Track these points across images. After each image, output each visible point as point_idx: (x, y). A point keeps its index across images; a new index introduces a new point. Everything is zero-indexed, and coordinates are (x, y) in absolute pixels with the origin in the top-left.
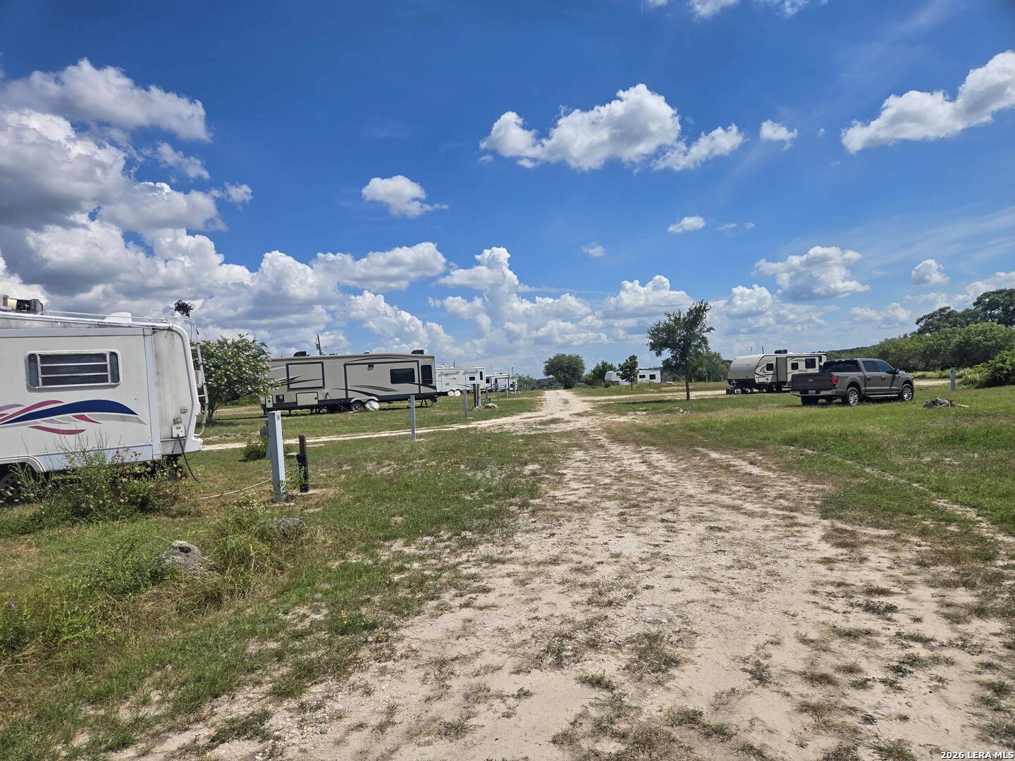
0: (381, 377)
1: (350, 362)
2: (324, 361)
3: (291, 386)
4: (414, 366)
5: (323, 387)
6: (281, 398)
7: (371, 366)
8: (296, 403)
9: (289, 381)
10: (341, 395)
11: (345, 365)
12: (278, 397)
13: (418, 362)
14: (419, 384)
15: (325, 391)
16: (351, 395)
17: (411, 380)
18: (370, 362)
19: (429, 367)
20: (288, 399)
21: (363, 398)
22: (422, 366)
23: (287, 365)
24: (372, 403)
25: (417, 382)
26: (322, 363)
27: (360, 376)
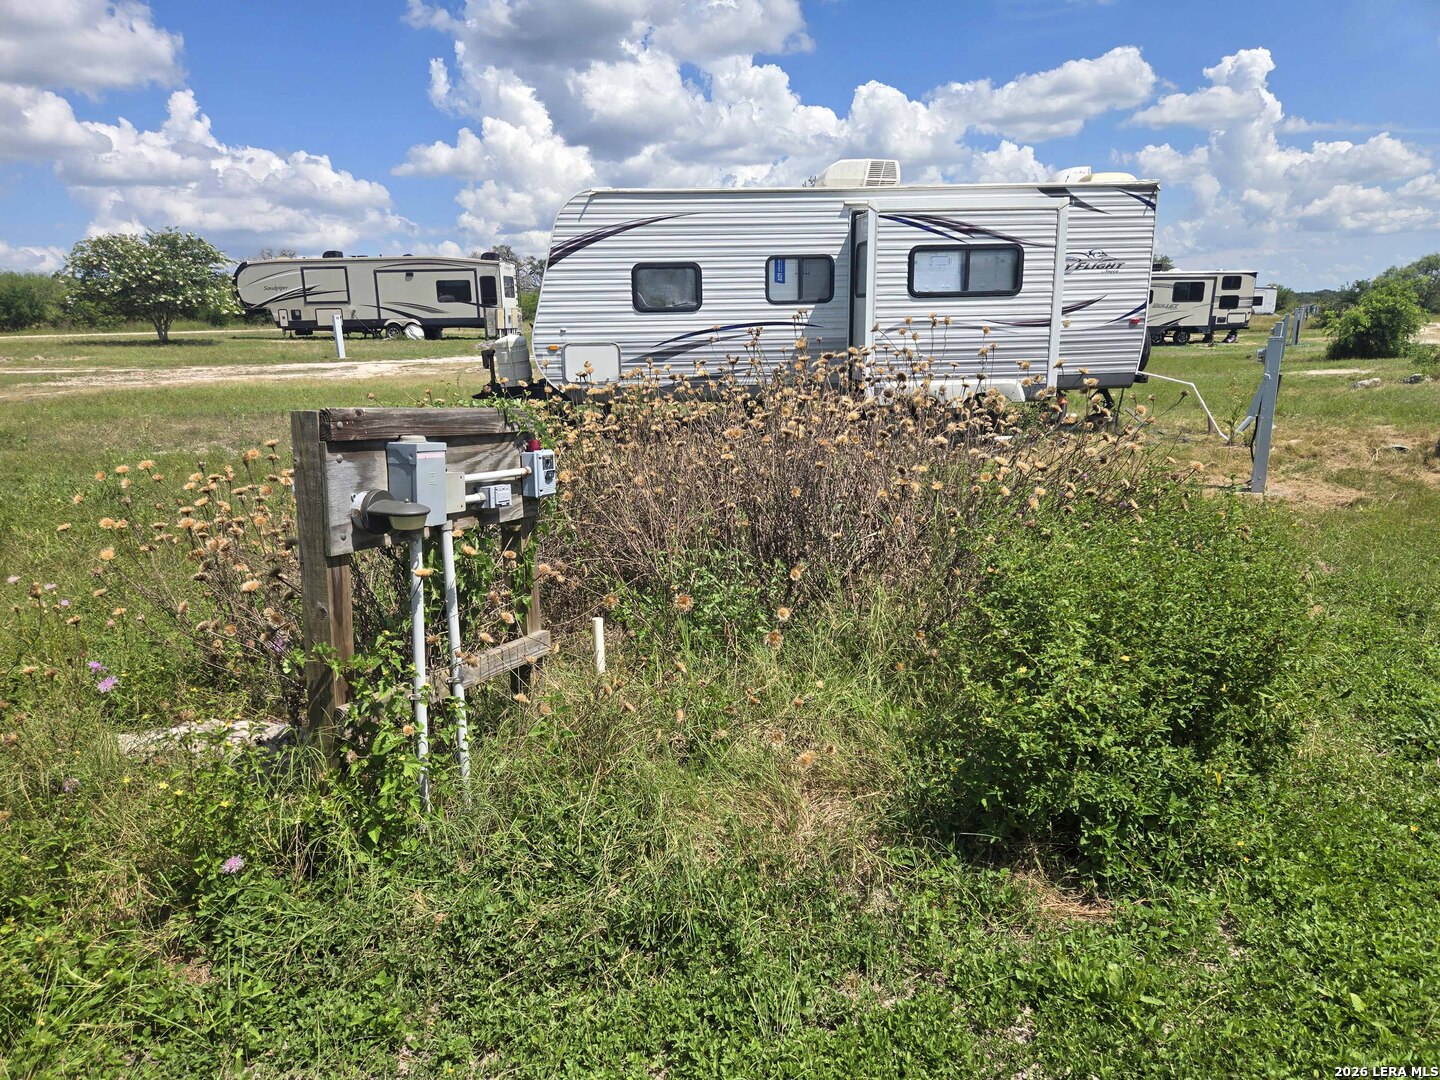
0: (423, 292)
1: (384, 267)
2: (349, 266)
3: (309, 299)
4: (469, 276)
5: (347, 302)
6: (297, 314)
7: (409, 274)
8: (316, 322)
9: (305, 293)
10: (372, 315)
11: (375, 272)
12: (293, 312)
13: (475, 271)
14: (477, 304)
15: (351, 307)
16: (384, 315)
17: (466, 299)
18: (409, 268)
19: (492, 279)
20: (307, 315)
21: (402, 320)
22: (482, 278)
23: (302, 269)
24: (412, 327)
25: (474, 300)
26: (345, 268)
27: (395, 289)
